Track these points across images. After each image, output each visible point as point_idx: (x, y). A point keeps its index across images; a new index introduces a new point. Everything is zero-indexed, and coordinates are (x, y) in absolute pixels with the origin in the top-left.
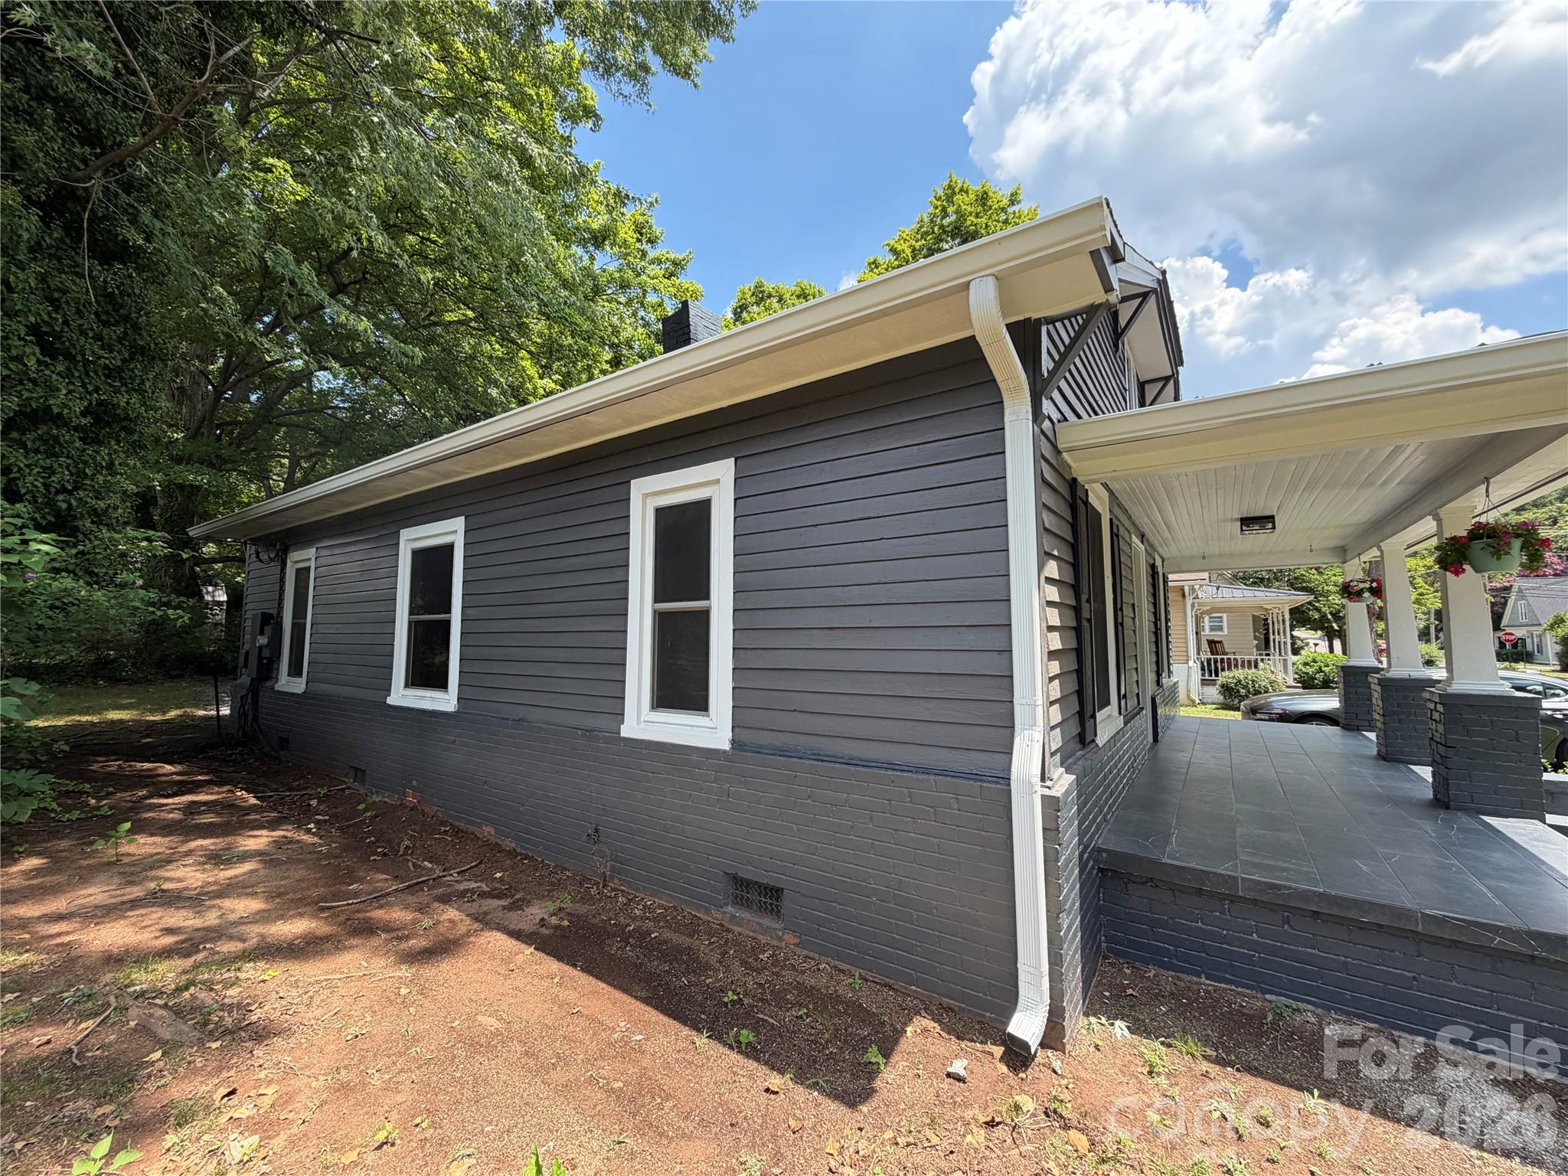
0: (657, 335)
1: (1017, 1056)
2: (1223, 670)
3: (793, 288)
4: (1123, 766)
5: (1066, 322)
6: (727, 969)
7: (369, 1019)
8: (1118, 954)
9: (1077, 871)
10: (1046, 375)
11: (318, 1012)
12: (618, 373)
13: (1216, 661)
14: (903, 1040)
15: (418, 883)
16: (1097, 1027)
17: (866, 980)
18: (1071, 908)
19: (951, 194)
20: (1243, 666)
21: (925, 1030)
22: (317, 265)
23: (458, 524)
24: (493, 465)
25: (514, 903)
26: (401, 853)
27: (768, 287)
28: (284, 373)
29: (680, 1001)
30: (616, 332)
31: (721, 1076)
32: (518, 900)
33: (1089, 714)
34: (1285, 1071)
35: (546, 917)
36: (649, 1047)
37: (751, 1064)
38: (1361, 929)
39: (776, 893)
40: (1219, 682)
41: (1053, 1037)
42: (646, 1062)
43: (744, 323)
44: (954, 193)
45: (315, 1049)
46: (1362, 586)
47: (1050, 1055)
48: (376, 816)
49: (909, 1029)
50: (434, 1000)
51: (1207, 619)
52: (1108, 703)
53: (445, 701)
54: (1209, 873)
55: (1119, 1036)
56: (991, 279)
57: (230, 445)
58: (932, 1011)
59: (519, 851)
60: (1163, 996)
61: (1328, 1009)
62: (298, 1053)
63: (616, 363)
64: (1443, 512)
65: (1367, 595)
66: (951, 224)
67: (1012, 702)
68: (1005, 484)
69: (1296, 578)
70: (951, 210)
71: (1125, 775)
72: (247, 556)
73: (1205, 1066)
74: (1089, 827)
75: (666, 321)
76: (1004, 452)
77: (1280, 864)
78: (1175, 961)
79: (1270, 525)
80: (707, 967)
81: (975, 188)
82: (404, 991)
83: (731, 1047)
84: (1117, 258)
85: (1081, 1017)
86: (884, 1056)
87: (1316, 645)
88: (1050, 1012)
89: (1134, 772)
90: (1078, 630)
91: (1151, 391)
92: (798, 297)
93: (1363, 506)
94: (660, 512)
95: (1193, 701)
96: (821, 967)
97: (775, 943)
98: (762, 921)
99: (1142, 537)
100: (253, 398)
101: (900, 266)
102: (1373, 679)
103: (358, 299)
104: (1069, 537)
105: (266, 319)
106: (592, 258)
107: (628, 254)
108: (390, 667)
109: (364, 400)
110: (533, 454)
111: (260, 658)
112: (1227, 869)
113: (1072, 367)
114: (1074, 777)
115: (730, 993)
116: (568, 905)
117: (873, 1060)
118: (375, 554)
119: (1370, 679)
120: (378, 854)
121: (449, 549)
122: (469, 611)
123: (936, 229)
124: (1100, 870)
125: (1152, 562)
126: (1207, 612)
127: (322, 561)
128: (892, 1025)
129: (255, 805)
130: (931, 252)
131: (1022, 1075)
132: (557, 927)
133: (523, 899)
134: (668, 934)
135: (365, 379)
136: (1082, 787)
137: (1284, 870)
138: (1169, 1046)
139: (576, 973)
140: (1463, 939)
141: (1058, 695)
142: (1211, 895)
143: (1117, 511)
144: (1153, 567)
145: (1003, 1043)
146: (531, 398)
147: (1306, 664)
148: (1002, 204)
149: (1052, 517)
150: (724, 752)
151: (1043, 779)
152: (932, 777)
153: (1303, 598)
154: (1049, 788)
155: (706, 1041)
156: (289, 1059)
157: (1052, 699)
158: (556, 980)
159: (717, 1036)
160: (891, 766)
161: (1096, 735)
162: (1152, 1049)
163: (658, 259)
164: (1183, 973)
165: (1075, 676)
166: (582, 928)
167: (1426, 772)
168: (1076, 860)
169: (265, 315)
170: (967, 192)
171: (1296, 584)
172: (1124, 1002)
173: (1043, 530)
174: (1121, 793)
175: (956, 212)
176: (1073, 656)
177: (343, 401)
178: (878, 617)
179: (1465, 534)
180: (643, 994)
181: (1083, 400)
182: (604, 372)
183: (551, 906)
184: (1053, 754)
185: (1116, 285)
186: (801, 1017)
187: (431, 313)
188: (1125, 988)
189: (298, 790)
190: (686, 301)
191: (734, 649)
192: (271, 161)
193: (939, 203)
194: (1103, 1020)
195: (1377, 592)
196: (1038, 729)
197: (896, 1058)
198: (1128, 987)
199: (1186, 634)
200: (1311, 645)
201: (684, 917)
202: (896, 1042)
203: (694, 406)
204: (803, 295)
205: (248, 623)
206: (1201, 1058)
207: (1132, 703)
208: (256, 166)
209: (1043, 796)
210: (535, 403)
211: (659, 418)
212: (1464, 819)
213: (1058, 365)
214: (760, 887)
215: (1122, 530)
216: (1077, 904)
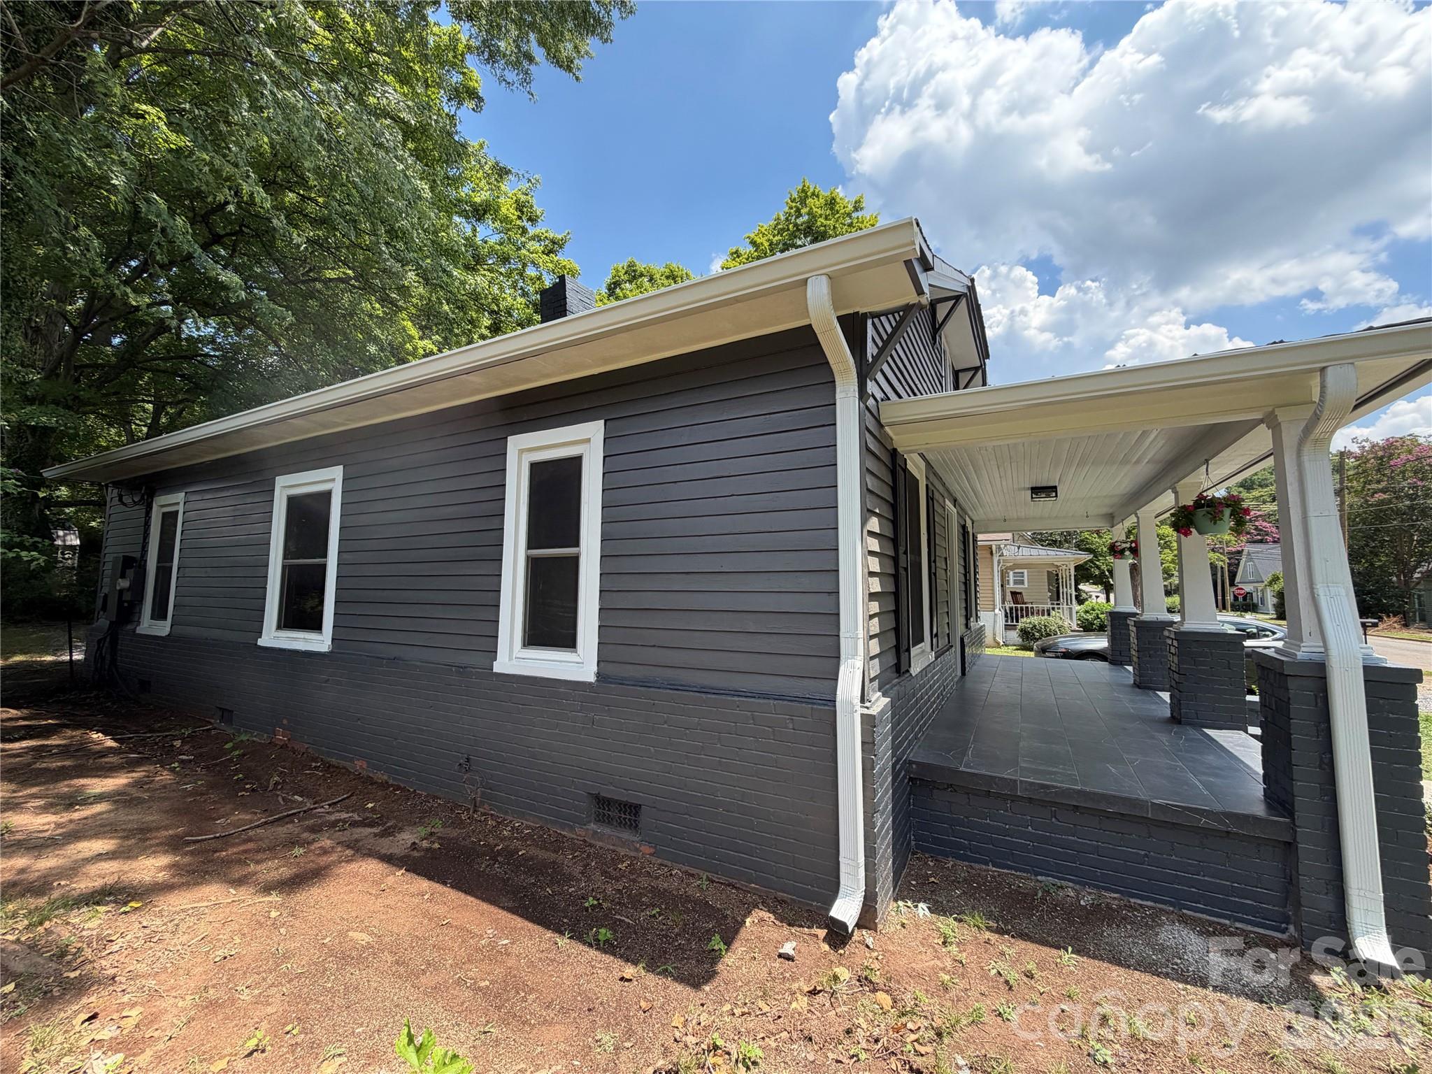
0: (535, 305)
1: (838, 935)
2: (1022, 617)
3: (662, 270)
4: (933, 694)
5: (890, 317)
6: (589, 879)
7: (238, 941)
8: (924, 850)
9: (890, 779)
10: (870, 360)
11: (184, 939)
12: (498, 338)
13: (1017, 610)
14: (743, 930)
15: (288, 816)
16: (903, 909)
17: (713, 882)
18: (885, 809)
19: (804, 196)
20: (1038, 613)
21: (762, 920)
22: (190, 214)
23: (337, 472)
24: (373, 418)
25: (386, 830)
26: (270, 788)
27: (641, 267)
28: (152, 318)
29: (544, 909)
30: (496, 300)
31: (579, 970)
32: (389, 828)
33: (905, 648)
34: (1049, 935)
35: (417, 841)
36: (515, 949)
37: (608, 959)
38: (1108, 818)
39: (635, 809)
40: (1019, 627)
41: (867, 919)
42: (511, 962)
43: (617, 298)
44: (807, 197)
45: (181, 972)
46: (1124, 545)
47: (864, 933)
48: (244, 755)
49: (748, 921)
50: (305, 921)
51: (1011, 573)
52: (922, 640)
53: (319, 642)
54: (996, 777)
55: (921, 915)
56: (824, 278)
57: (90, 387)
58: (768, 904)
59: (391, 782)
60: (958, 882)
61: (1084, 885)
62: (163, 977)
63: (496, 329)
64: (1179, 486)
65: (1127, 553)
66: (804, 223)
67: (838, 636)
68: (836, 451)
69: (1082, 541)
70: (804, 211)
71: (934, 702)
72: (108, 499)
73: (988, 935)
74: (901, 743)
75: (543, 292)
76: (835, 424)
77: (1050, 769)
78: (969, 853)
79: (1054, 494)
80: (570, 878)
81: (825, 194)
82: (274, 914)
83: (590, 945)
84: (927, 267)
85: (892, 902)
86: (725, 944)
87: (1097, 597)
88: (865, 897)
89: (943, 699)
90: (896, 577)
91: (964, 378)
92: (667, 277)
93: (1122, 481)
94: (535, 467)
95: (998, 643)
96: (674, 873)
97: (632, 854)
98: (620, 835)
99: (955, 502)
100: (116, 341)
101: (758, 258)
102: (1131, 622)
103: (234, 251)
104: (890, 498)
105: (133, 264)
106: (474, 230)
107: (509, 230)
108: (262, 610)
109: (236, 349)
110: (415, 409)
111: (120, 601)
112: (1008, 774)
113: (894, 353)
114: (888, 700)
115: (591, 899)
116: (439, 830)
117: (716, 947)
118: (249, 500)
119: (1128, 622)
120: (246, 790)
121: (327, 495)
122: (345, 556)
123: (791, 226)
124: (911, 779)
125: (963, 523)
126: (1012, 568)
127: (190, 506)
128: (733, 918)
129: (111, 748)
130: (786, 248)
131: (841, 951)
132: (428, 850)
133: (394, 827)
134: (534, 851)
135: (239, 329)
136: (898, 710)
137: (1055, 773)
138: (960, 921)
139: (446, 890)
140: (1180, 821)
141: (878, 631)
142: (998, 796)
143: (932, 477)
144: (964, 527)
145: (827, 927)
146: (410, 358)
147: (1087, 612)
148: (847, 210)
149: (875, 481)
150: (590, 684)
151: (863, 701)
152: (772, 701)
153: (1085, 557)
154: (867, 708)
155: (568, 941)
156: (154, 982)
157: (872, 633)
158: (426, 897)
159: (578, 936)
160: (737, 693)
161: (910, 666)
162: (947, 924)
163: (538, 236)
164: (975, 862)
165: (892, 615)
166: (453, 850)
167: (1166, 696)
168: (889, 769)
169: (132, 259)
170: (818, 196)
171: (1082, 546)
172: (926, 888)
173: (866, 491)
174: (930, 717)
175: (808, 214)
176: (891, 599)
177: (214, 350)
178: (727, 563)
179: (1191, 503)
180: (510, 904)
181: (904, 383)
182: (483, 337)
183: (423, 831)
184: (872, 680)
185: (926, 290)
186: (654, 916)
187: (310, 270)
188: (928, 877)
189: (159, 732)
190: (563, 276)
191: (601, 591)
192: (144, 107)
193: (794, 204)
194: (909, 904)
195: (1135, 551)
196: (859, 658)
197: (736, 944)
198: (931, 876)
199: (993, 586)
200: (1094, 597)
201: (550, 835)
202: (737, 932)
203: (567, 373)
204: (672, 277)
205: (108, 567)
206: (984, 929)
207: (943, 642)
208: (126, 110)
209: (862, 715)
210: (414, 363)
211: (536, 381)
212: (1192, 732)
213: (881, 351)
214: (620, 805)
215: (937, 495)
216: (890, 807)
